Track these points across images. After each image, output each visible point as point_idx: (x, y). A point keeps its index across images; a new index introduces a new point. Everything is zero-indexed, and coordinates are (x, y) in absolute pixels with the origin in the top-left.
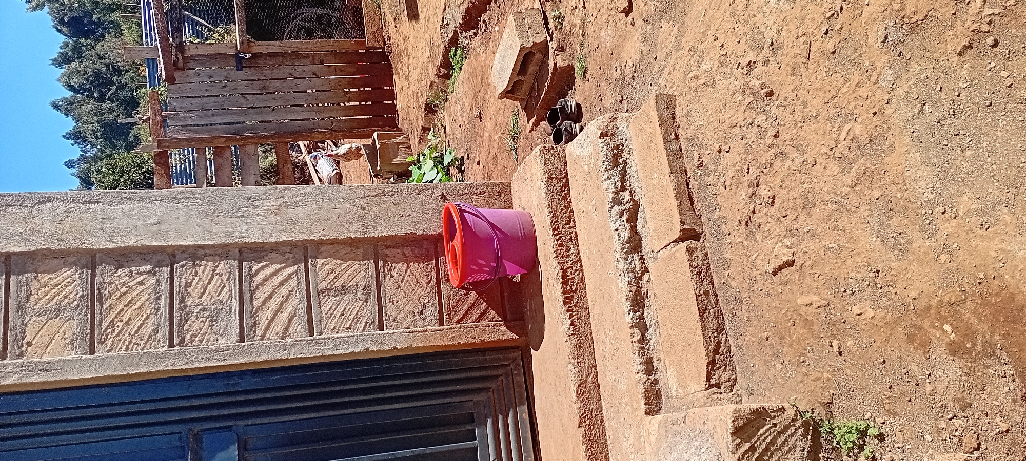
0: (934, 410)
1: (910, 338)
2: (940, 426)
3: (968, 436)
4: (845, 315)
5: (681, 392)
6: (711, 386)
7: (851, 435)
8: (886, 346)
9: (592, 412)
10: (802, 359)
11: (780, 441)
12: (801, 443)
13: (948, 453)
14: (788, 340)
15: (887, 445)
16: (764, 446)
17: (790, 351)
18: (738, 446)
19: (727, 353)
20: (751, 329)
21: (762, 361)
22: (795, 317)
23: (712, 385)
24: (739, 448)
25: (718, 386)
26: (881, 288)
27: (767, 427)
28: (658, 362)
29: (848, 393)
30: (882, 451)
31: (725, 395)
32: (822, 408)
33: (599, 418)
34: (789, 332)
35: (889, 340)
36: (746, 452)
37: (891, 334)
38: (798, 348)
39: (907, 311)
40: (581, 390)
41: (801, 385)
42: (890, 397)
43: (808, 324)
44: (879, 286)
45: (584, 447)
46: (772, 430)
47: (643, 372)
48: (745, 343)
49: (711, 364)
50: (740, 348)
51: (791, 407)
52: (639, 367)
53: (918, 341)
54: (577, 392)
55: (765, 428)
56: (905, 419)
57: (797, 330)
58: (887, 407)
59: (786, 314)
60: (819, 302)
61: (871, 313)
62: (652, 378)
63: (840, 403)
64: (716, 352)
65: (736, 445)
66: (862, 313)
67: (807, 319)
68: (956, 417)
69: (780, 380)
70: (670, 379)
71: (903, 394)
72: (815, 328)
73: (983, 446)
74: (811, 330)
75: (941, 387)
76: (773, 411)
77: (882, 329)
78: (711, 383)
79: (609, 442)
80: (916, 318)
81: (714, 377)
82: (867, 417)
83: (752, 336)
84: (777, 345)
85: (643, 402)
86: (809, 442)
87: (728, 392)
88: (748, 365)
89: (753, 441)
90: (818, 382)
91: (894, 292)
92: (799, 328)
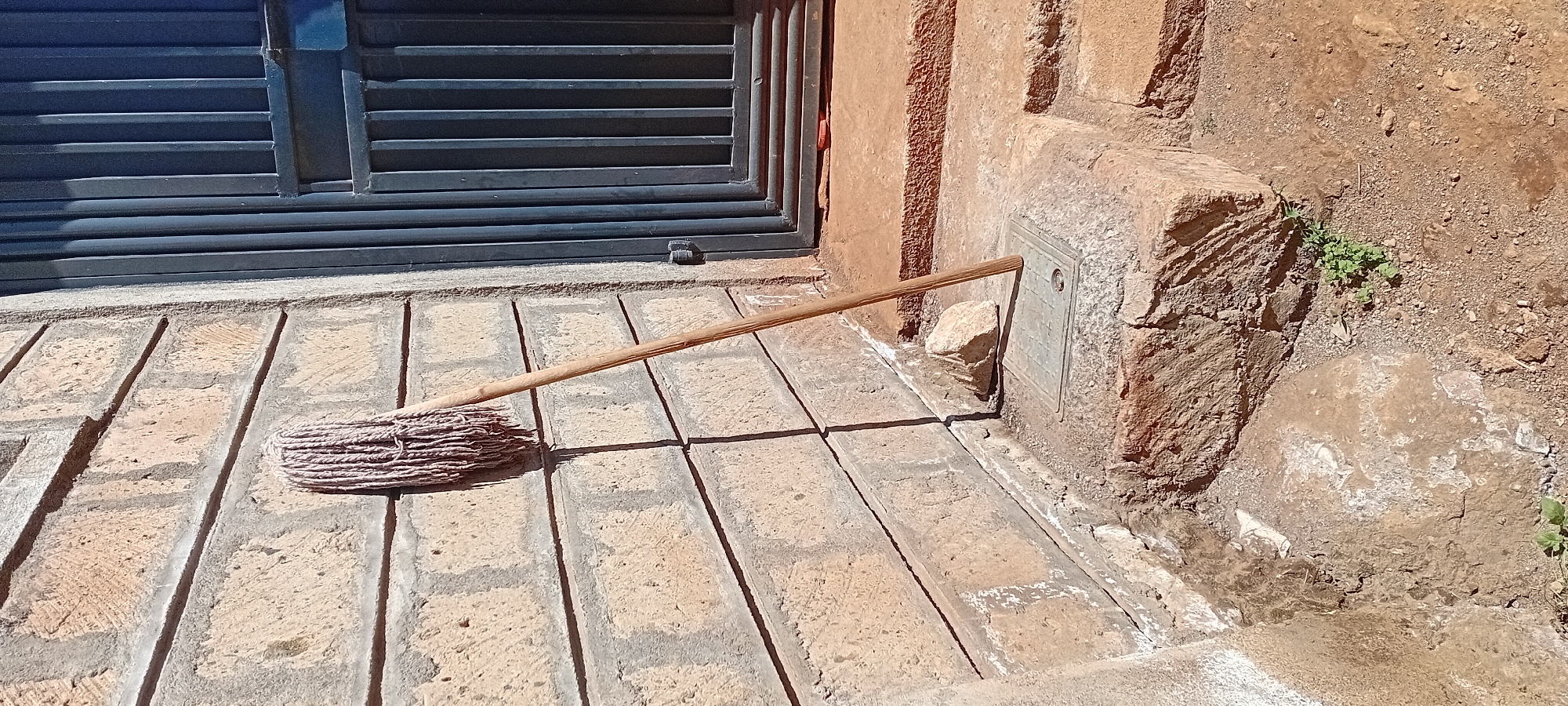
0: (1502, 283)
1: (1521, 167)
2: (1498, 308)
3: (1536, 340)
4: (1427, 76)
5: (1095, 90)
6: (1149, 103)
7: (1350, 263)
8: (1472, 157)
9: (933, 63)
10: (1319, 112)
11: (1236, 247)
12: (1267, 253)
13: (1491, 347)
14: (1308, 73)
15: (1400, 294)
16: (1209, 253)
17: (1305, 92)
18: (1170, 250)
19: (1193, 51)
20: (1251, 26)
21: (1249, 87)
22: (1337, 41)
23: (1150, 99)
24: (1171, 253)
25: (1160, 104)
26: (1512, 64)
27: (1225, 225)
28: (1070, 25)
29: (1371, 195)
30: (1388, 299)
31: (1167, 120)
32: (1319, 202)
33: (942, 73)
34: (1316, 60)
35: (1482, 151)
36: (1179, 260)
37: (1490, 144)
38: (1320, 93)
39: (1539, 123)
40: (924, 24)
41: (1300, 153)
42: (1439, 232)
43: (1356, 62)
44: (1511, 59)
45: (909, 117)
46: (1230, 231)
47: (1040, 40)
48: (1231, 45)
49: (1162, 69)
50: (1219, 50)
51: (1273, 196)
52: (1035, 30)
53: (1531, 178)
54: (917, 27)
55: (1221, 228)
56: (1448, 272)
57: (1331, 63)
58: (1427, 244)
59: (1323, 28)
60: (1393, 36)
61: (1473, 96)
62: (1052, 50)
63: (1353, 204)
64: (1176, 49)
65: (1168, 248)
66: (1458, 90)
67: (1356, 53)
68: (1532, 308)
69: (1267, 130)
70: (1082, 61)
71: (1464, 239)
72: (1365, 73)
73: (1550, 361)
74: (1355, 73)
75: (1530, 259)
76: (1244, 203)
77: (1480, 129)
78: (1151, 97)
79: (949, 114)
80: (1548, 141)
81: (1158, 90)
82: (1387, 243)
83: (1248, 39)
84: (1285, 71)
85: (1026, 89)
86: (1279, 253)
87: (1173, 116)
88: (1222, 82)
89: (1196, 244)
90: (1331, 159)
91: (1532, 80)
92: (1337, 61)
